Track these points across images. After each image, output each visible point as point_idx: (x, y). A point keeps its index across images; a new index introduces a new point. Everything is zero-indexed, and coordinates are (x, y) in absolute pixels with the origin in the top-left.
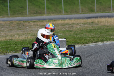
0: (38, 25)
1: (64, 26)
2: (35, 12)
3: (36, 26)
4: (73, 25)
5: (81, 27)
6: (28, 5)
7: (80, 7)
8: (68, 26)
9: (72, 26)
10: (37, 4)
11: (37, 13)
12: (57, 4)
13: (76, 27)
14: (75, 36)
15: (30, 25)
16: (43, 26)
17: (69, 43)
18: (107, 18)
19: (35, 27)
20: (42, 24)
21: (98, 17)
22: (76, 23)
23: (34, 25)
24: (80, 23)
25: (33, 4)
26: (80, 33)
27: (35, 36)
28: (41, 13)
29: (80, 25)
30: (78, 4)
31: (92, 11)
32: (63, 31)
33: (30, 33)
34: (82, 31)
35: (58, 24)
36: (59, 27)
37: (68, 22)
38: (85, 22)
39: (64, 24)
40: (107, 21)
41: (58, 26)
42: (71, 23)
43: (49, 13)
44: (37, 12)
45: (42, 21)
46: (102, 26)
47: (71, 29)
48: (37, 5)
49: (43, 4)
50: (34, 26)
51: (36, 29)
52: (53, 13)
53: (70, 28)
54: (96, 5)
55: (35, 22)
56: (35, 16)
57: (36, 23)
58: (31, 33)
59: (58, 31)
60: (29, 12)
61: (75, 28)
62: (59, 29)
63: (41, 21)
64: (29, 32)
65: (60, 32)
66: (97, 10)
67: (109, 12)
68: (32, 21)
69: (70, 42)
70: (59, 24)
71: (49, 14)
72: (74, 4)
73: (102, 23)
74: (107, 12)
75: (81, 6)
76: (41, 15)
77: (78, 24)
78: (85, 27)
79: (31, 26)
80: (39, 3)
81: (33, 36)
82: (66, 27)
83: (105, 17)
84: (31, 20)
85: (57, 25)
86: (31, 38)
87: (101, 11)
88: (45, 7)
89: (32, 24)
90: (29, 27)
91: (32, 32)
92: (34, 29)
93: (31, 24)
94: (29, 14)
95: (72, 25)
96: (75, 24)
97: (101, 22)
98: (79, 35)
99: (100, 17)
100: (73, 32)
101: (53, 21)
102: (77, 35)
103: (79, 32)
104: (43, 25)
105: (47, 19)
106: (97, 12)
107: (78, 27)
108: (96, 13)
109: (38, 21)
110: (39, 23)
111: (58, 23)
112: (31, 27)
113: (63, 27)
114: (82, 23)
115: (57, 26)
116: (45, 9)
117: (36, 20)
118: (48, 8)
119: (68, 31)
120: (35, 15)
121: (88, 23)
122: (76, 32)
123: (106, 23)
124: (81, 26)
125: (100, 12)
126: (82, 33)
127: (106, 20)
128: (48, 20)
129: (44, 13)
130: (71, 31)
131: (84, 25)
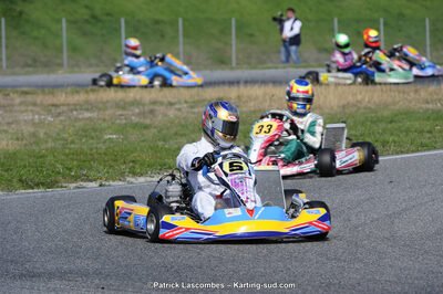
0: (35, 104)
1: (124, 108)
2: (30, 62)
3: (30, 108)
4: (156, 108)
5: (179, 113)
6: (7, 38)
7: (181, 47)
8: (137, 110)
9: (152, 112)
10: (35, 33)
11: (35, 64)
12: (103, 35)
13: (166, 115)
14: (160, 143)
15: (9, 102)
16: (53, 108)
17: (137, 166)
18: (271, 86)
19: (26, 111)
20: (50, 102)
21: (238, 83)
22: (165, 101)
23: (21, 104)
24: (179, 103)
25: (24, 33)
26: (176, 134)
27: (24, 142)
28: (49, 65)
29: (177, 106)
30: (176, 37)
31: (222, 61)
32: (120, 125)
33: (6, 132)
34: (183, 126)
35: (105, 103)
36: (107, 113)
37: (138, 97)
38: (196, 98)
39: (125, 103)
40: (267, 97)
41: (105, 109)
42: (147, 102)
43: (74, 66)
44: (35, 61)
45: (50, 93)
46: (251, 112)
47: (148, 121)
48: (36, 38)
49: (58, 35)
50: (23, 108)
51: (30, 117)
52: (91, 66)
53: (145, 118)
54: (234, 42)
55: (27, 93)
56: (27, 73)
57: (29, 98)
58: (11, 131)
59: (104, 125)
60: (8, 58)
61: (160, 117)
62: (107, 118)
63: (46, 90)
64: (5, 128)
65: (109, 127)
66: (237, 58)
67: (276, 68)
68: (17, 92)
69: (142, 165)
70: (107, 101)
71: (76, 69)
72: (162, 36)
73: (252, 104)
74: (270, 65)
75: (184, 44)
76: (48, 73)
77: (171, 104)
78: (194, 113)
79: (13, 105)
80: (43, 32)
81: (18, 139)
82: (130, 113)
83: (264, 82)
84: (14, 87)
85: (101, 105)
86: (11, 148)
87: (249, 64)
88: (62, 45)
89: (18, 100)
90: (6, 111)
91: (13, 126)
92: (21, 118)
93: (12, 100)
94: (7, 67)
95: (151, 107)
96: (162, 103)
97: (250, 98)
98: (171, 142)
99: (246, 82)
100: (154, 131)
101: (87, 92)
102: (164, 140)
103: (173, 131)
104: (53, 105)
105: (68, 85)
106: (238, 64)
107: (172, 113)
108: (232, 69)
109: (39, 91)
110: (39, 99)
111: (105, 100)
112: (11, 111)
113: (120, 112)
114: (186, 102)
115: (100, 109)
116: (62, 52)
117: (29, 86)
118: (74, 49)
119: (135, 126)
120: (27, 69)
121: (204, 100)
122: (165, 132)
123: (267, 104)
124: (179, 110)
125: (245, 66)
126: (182, 135)
127: (265, 94)
128: (69, 89)
129: (60, 65)
130: (146, 127)
131: (192, 107)
